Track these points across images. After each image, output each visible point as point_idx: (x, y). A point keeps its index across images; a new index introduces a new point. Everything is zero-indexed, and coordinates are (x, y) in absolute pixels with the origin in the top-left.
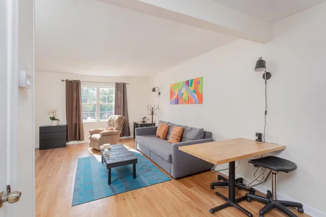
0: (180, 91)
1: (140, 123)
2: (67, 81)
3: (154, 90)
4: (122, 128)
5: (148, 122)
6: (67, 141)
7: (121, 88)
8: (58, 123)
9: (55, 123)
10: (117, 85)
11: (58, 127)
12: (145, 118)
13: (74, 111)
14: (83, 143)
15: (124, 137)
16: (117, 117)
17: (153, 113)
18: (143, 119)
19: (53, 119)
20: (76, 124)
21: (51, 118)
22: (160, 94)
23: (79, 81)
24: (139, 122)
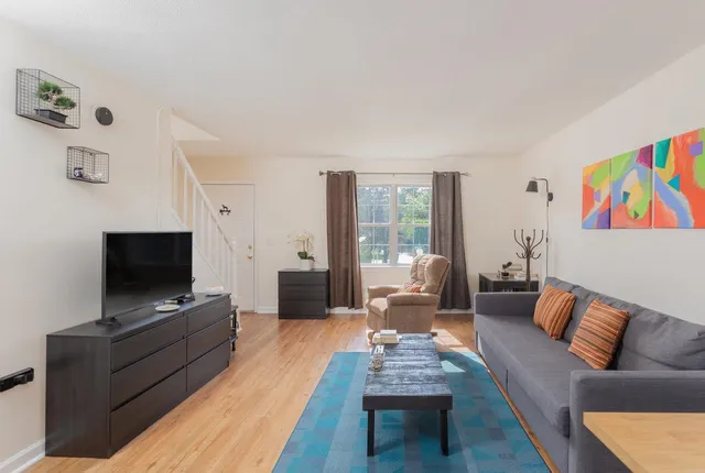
0: (617, 185)
1: (494, 279)
2: (329, 173)
3: (533, 187)
4: (441, 289)
5: (517, 278)
6: (329, 306)
7: (448, 187)
8: (312, 265)
9: (305, 266)
10: (438, 177)
11: (313, 273)
12: (510, 264)
13: (344, 240)
14: (360, 315)
15: (455, 311)
16: (430, 258)
17: (529, 254)
18: (504, 267)
19: (303, 256)
20: (346, 271)
21: (299, 253)
22: (550, 197)
23: (351, 172)
24: (493, 274)
